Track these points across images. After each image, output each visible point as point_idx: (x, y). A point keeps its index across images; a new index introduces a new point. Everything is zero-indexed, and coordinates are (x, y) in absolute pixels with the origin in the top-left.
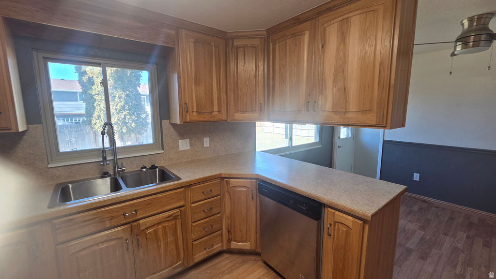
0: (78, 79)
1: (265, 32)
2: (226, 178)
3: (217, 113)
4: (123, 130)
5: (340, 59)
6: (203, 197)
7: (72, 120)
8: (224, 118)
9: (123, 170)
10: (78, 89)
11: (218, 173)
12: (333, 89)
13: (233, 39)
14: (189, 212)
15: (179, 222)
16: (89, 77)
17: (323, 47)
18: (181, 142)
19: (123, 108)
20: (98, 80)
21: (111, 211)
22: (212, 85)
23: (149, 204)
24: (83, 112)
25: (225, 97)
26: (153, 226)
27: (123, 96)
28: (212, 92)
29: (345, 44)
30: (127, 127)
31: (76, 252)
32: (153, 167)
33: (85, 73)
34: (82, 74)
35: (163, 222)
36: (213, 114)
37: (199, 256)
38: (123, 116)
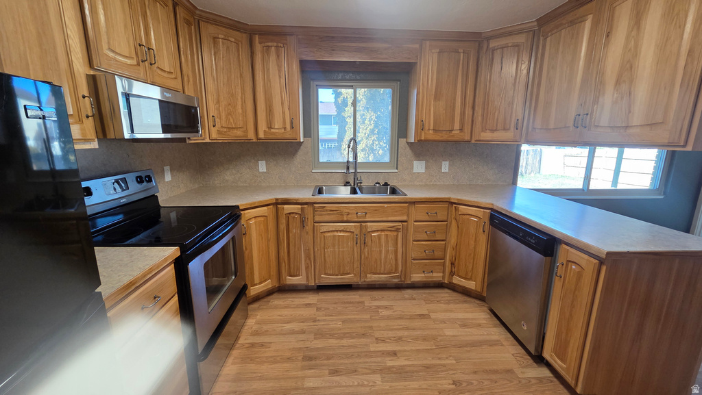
0: (333, 100)
1: (536, 23)
2: (455, 203)
3: (459, 131)
4: (370, 157)
5: (630, 50)
6: (427, 218)
7: (325, 145)
8: (467, 137)
9: (361, 183)
10: (334, 112)
11: (446, 196)
12: (614, 94)
13: (488, 39)
14: (411, 230)
15: (400, 235)
16: (344, 98)
17: (608, 36)
18: (416, 163)
19: (372, 132)
20: (350, 101)
21: (348, 208)
22: (455, 99)
23: (376, 210)
24: (335, 136)
25: (471, 113)
26: (378, 231)
27: (374, 118)
28: (454, 107)
29: (639, 28)
30: (374, 154)
31: (324, 232)
32: (386, 184)
33: (341, 93)
34: (338, 95)
35: (387, 230)
36: (453, 132)
37: (417, 277)
38: (371, 142)
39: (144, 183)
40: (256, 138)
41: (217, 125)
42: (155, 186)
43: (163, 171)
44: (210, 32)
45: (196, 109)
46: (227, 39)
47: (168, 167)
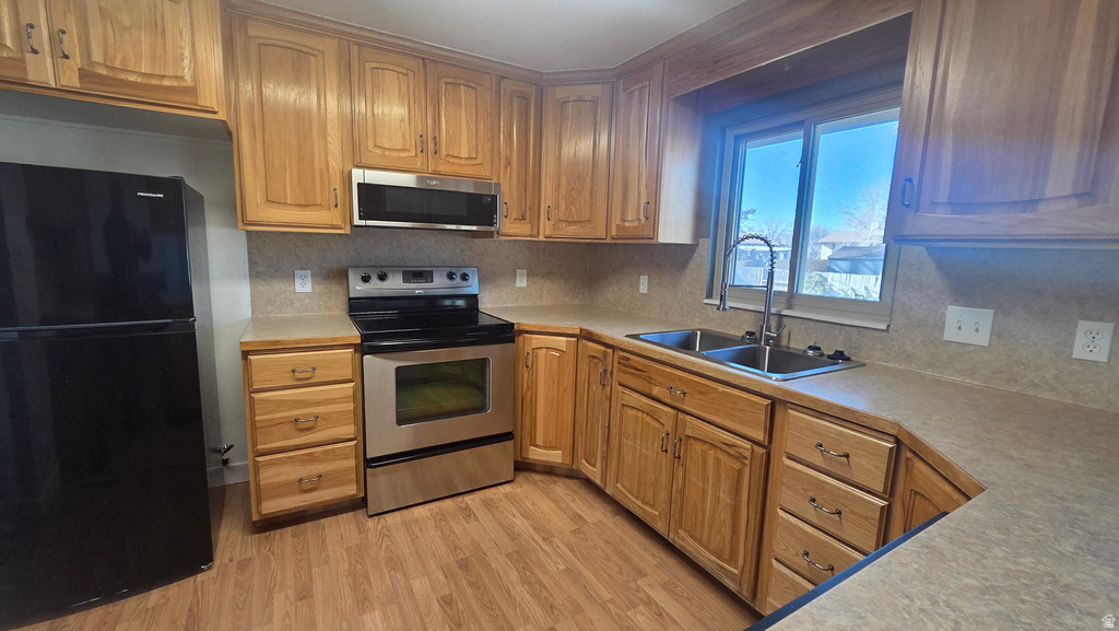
39: (458, 280)
40: (609, 237)
41: (552, 217)
42: (472, 287)
43: (514, 275)
44: (558, 97)
45: (494, 198)
46: (580, 100)
47: (525, 271)
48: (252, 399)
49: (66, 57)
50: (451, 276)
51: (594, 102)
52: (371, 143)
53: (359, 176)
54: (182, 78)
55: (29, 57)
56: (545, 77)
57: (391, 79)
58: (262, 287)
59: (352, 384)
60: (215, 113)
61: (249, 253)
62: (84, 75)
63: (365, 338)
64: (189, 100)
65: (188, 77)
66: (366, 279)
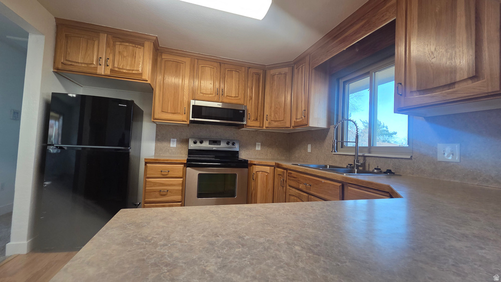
23: (316, 184)
31: (290, 195)
32: (388, 172)
39: (230, 145)
40: (292, 127)
41: (268, 120)
42: (236, 148)
43: (255, 145)
44: (271, 73)
45: (244, 111)
46: (280, 74)
47: (260, 143)
48: (146, 181)
49: (108, 66)
50: (228, 143)
51: (285, 74)
52: (199, 92)
53: (193, 103)
54: (138, 70)
55: (99, 66)
56: (267, 67)
57: (208, 70)
58: (159, 144)
59: (182, 179)
60: (147, 81)
61: (156, 132)
62: (112, 71)
63: (188, 160)
64: (140, 77)
65: (140, 70)
66: (195, 143)
